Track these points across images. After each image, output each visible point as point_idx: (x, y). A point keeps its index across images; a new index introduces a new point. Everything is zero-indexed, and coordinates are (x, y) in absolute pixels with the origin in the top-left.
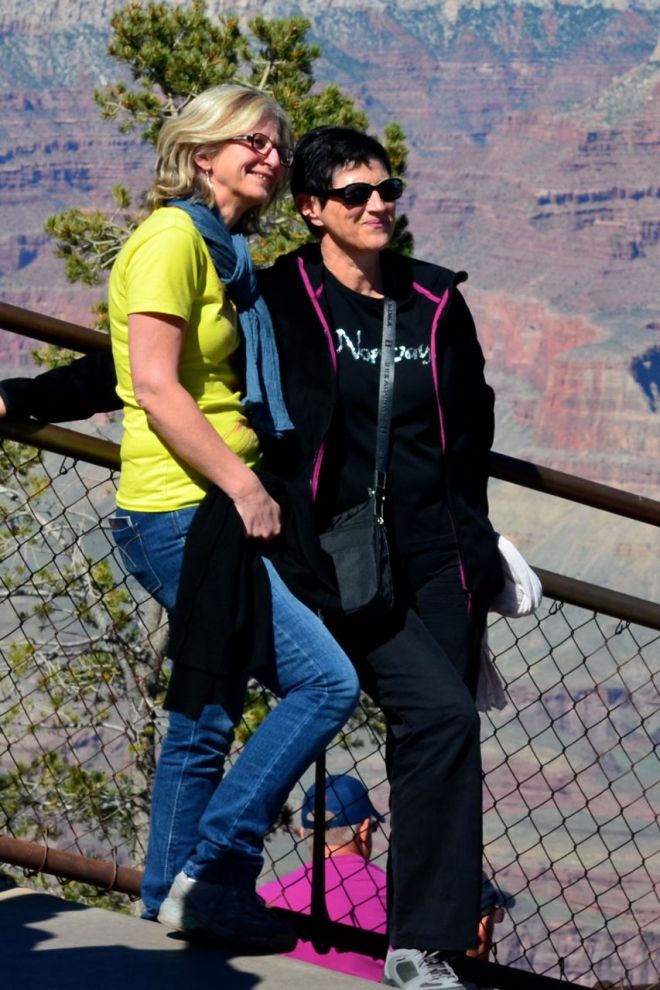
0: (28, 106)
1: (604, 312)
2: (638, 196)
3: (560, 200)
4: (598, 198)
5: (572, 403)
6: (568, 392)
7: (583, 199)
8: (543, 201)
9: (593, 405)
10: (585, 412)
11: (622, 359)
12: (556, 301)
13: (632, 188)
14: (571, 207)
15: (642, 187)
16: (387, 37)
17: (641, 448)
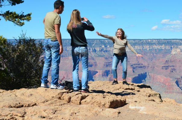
0: (111, 58)
1: (170, 77)
2: (171, 66)
3: (164, 67)
4: (167, 66)
5: (170, 86)
6: (169, 85)
7: (166, 67)
8: (163, 67)
9: (172, 86)
10: (171, 87)
11: (175, 82)
12: (165, 76)
13: (170, 66)
14: (165, 67)
15: (171, 65)
16: (142, 52)
17: (177, 90)
